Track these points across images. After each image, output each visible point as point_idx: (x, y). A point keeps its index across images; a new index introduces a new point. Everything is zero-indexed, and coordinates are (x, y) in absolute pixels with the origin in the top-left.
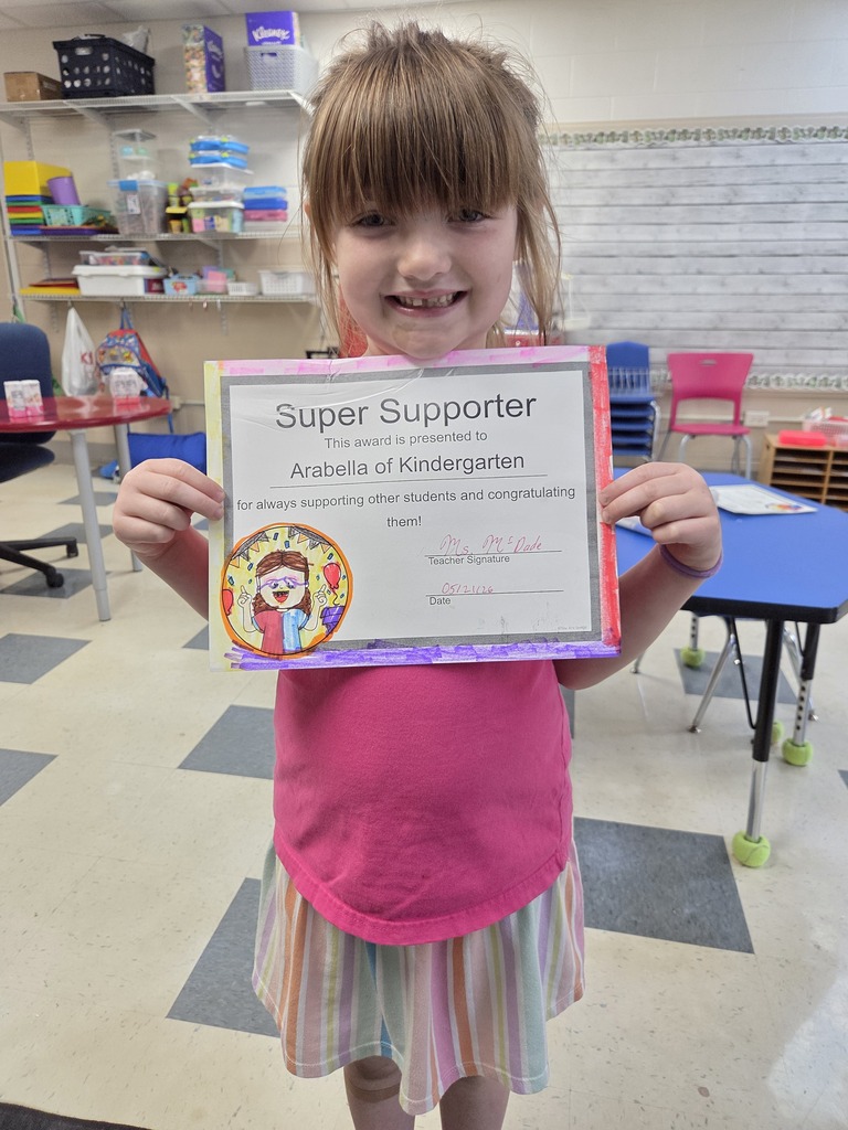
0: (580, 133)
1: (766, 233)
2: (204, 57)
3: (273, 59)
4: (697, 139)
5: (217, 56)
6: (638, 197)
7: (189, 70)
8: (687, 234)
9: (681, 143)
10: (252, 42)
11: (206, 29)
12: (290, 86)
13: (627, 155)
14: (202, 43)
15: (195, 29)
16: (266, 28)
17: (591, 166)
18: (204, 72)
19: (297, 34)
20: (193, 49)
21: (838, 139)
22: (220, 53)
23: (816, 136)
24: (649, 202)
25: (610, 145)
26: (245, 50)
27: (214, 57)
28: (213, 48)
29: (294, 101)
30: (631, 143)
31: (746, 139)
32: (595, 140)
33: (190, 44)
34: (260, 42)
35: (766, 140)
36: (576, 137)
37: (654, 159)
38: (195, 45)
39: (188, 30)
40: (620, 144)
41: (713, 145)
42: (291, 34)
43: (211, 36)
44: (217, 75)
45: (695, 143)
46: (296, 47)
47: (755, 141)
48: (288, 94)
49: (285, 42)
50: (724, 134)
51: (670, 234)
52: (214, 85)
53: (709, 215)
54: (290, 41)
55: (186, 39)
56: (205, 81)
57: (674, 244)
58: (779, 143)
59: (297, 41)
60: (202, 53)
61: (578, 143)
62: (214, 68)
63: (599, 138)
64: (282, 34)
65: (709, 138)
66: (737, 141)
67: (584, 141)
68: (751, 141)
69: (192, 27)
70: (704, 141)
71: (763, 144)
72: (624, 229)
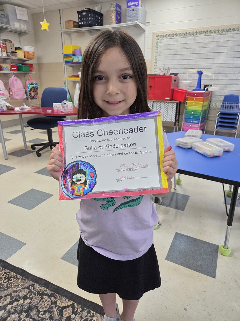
2: (115, 13)
3: (133, 11)
5: (119, 12)
7: (111, 17)
10: (128, 7)
11: (116, 4)
12: (137, 20)
14: (115, 8)
15: (114, 4)
16: (132, 2)
18: (115, 17)
19: (140, 3)
20: (113, 10)
22: (120, 11)
26: (126, 10)
27: (118, 12)
28: (118, 9)
29: (138, 24)
33: (112, 9)
34: (130, 7)
38: (113, 9)
39: (112, 5)
42: (138, 3)
43: (118, 6)
44: (119, 18)
46: (140, 7)
48: (136, 23)
49: (137, 6)
52: (118, 21)
54: (138, 5)
55: (111, 7)
56: (115, 20)
59: (140, 5)
60: (115, 11)
62: (118, 15)
64: (136, 3)
69: (113, 4)
72: (235, 59)
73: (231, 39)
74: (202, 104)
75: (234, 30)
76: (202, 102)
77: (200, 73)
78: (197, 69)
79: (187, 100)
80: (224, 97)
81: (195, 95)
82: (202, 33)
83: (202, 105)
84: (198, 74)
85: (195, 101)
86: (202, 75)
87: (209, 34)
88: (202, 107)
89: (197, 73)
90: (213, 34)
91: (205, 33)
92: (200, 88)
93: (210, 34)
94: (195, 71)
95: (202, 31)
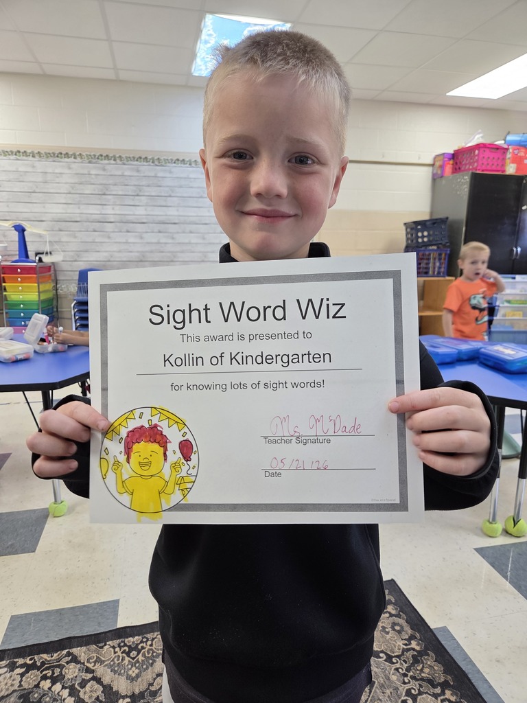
0: (48, 152)
1: (158, 211)
4: (115, 160)
6: (88, 189)
8: (118, 210)
9: (106, 162)
13: (77, 166)
17: (57, 171)
21: (185, 165)
23: (175, 163)
24: (94, 192)
25: (66, 160)
30: (79, 160)
31: (141, 162)
32: (58, 156)
35: (151, 163)
36: (46, 153)
37: (94, 169)
40: (72, 159)
41: (124, 164)
45: (114, 162)
47: (145, 163)
50: (128, 158)
51: (109, 210)
53: (129, 201)
57: (112, 216)
58: (157, 165)
61: (48, 157)
63: (59, 155)
65: (121, 160)
66: (136, 163)
67: (51, 156)
68: (142, 163)
70: (118, 161)
71: (149, 165)
72: (82, 207)
73: (67, 171)
74: (37, 288)
75: (67, 155)
76: (36, 285)
77: (21, 230)
78: (11, 222)
79: (5, 282)
80: (78, 273)
81: (19, 270)
82: (9, 155)
83: (37, 290)
84: (16, 230)
85: (21, 282)
86: (25, 233)
87: (21, 157)
88: (37, 293)
89: (13, 229)
90: (31, 158)
91: (16, 155)
92: (27, 256)
93: (24, 158)
94: (8, 225)
95: (8, 150)
